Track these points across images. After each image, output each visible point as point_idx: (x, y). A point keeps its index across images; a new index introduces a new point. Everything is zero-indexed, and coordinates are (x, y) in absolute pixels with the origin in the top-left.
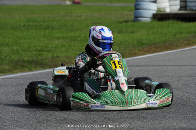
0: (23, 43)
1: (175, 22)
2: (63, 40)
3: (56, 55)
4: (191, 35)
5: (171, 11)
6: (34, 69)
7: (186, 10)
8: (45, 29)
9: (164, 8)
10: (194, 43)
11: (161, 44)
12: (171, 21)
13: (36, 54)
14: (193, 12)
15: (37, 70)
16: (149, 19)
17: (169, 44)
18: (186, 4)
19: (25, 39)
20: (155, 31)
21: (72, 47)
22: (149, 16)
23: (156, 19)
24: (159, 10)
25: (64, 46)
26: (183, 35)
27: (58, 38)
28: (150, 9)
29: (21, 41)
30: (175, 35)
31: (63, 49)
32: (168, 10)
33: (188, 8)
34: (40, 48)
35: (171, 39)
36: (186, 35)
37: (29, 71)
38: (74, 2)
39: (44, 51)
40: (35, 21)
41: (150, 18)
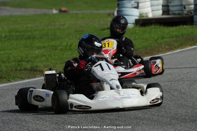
0: (3, 54)
1: (158, 27)
2: (43, 50)
3: (35, 65)
4: (173, 39)
5: (153, 16)
6: (12, 80)
7: (168, 14)
8: (26, 39)
9: (146, 14)
10: (175, 47)
11: (142, 50)
12: (153, 26)
13: (15, 65)
14: (175, 16)
15: (16, 81)
16: (132, 25)
17: (150, 50)
18: (168, 9)
19: (5, 50)
20: (137, 37)
21: (52, 56)
22: (131, 22)
23: (138, 25)
24: (141, 15)
25: (44, 56)
26: (165, 39)
27: (39, 48)
28: (132, 15)
29: (2, 53)
30: (157, 40)
31: (43, 58)
32: (150, 16)
33: (170, 13)
34: (19, 59)
35: (152, 45)
36: (168, 40)
37: (7, 83)
38: (61, 11)
39: (24, 61)
40: (17, 32)
41: (133, 23)
